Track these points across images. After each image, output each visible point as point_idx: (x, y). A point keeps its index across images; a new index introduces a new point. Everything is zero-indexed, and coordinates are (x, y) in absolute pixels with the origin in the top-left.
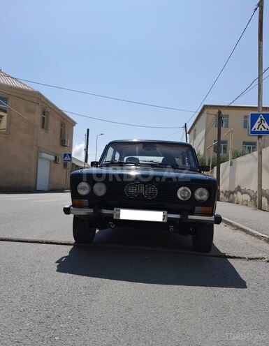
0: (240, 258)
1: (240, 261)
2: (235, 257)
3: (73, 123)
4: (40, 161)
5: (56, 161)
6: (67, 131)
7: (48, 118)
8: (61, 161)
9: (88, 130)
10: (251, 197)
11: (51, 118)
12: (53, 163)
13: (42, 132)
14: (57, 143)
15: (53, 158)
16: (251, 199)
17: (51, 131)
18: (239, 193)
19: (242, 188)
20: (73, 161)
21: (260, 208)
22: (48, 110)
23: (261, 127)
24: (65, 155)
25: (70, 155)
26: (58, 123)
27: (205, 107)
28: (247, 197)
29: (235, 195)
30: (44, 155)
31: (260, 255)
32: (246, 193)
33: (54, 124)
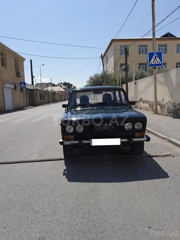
0: (158, 156)
1: (159, 158)
2: (156, 156)
3: (23, 59)
4: (4, 89)
5: (15, 88)
6: (19, 66)
7: (5, 58)
8: (18, 88)
9: (31, 60)
10: (149, 105)
11: (7, 57)
12: (13, 90)
13: (3, 69)
14: (14, 75)
15: (13, 87)
16: (150, 106)
17: (8, 67)
18: (141, 102)
19: (143, 99)
20: (27, 87)
21: (156, 113)
22: (5, 52)
23: (155, 61)
24: (21, 83)
25: (24, 83)
26: (13, 61)
27: (113, 41)
28: (147, 105)
29: (139, 104)
30: (7, 85)
31: (168, 153)
32: (146, 102)
33: (10, 62)
